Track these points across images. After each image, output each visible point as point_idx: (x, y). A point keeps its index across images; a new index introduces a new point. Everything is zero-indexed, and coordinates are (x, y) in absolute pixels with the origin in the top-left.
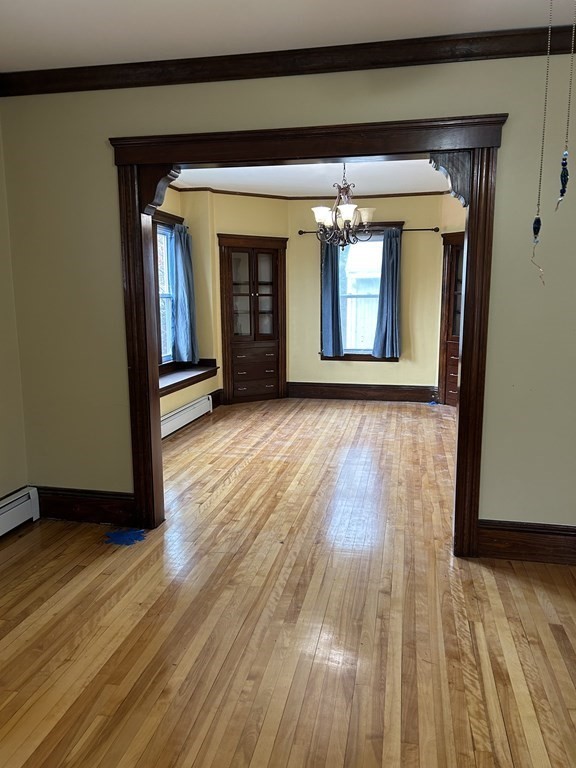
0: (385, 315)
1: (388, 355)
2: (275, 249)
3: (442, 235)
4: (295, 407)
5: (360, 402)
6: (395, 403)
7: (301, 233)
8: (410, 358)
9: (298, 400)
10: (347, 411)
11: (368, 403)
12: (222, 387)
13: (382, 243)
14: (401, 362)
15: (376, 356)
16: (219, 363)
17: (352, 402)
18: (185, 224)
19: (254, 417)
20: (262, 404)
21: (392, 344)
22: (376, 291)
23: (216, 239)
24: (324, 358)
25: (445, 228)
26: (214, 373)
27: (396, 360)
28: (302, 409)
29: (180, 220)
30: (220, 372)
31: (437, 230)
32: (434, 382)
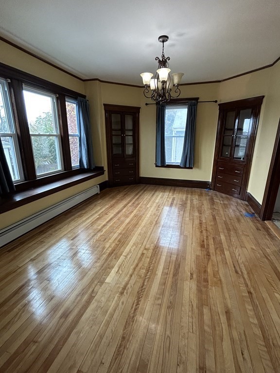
0: (187, 146)
1: (188, 166)
2: (134, 112)
3: (219, 105)
4: (141, 190)
5: (173, 188)
6: (189, 189)
7: (147, 104)
8: (198, 167)
9: (144, 185)
10: (166, 194)
11: (177, 188)
12: (107, 179)
13: (187, 109)
14: (193, 169)
15: (182, 166)
16: (106, 168)
17: (170, 187)
18: (87, 98)
19: (119, 197)
20: (127, 187)
21: (190, 159)
22: (184, 135)
23: (103, 107)
24: (157, 166)
25: (220, 101)
26: (103, 173)
27: (192, 168)
28: (145, 191)
29: (84, 97)
30: (106, 173)
31: (216, 102)
32: (209, 179)
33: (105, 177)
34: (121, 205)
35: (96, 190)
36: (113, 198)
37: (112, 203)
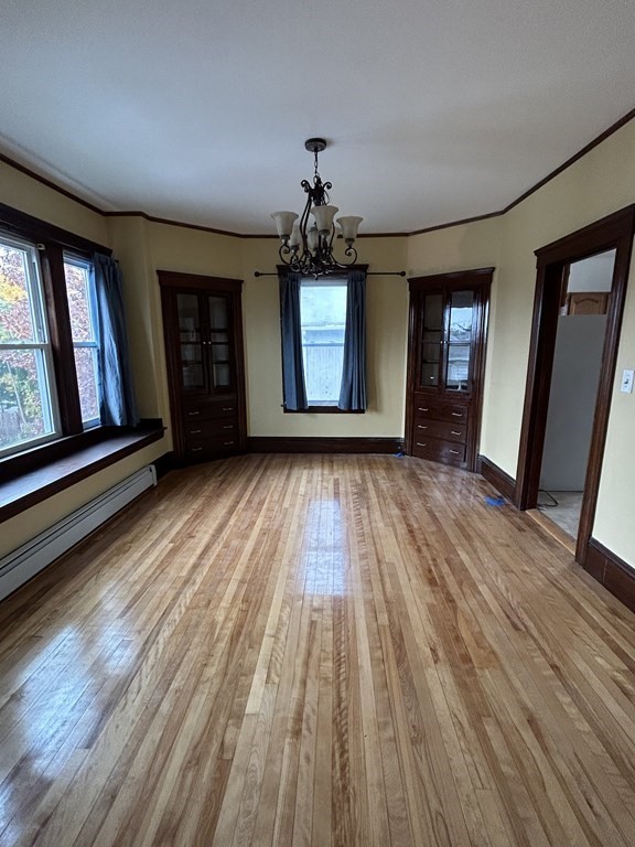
0: (351, 365)
1: (355, 407)
2: (230, 292)
3: (408, 280)
4: (258, 467)
5: (327, 457)
6: (362, 456)
7: (257, 274)
8: (376, 409)
9: (260, 456)
10: (316, 472)
11: (335, 457)
12: (171, 449)
13: (346, 288)
14: (366, 414)
15: (342, 408)
16: (167, 423)
17: (318, 457)
18: (115, 256)
19: (209, 489)
20: (221, 465)
21: (359, 395)
22: (342, 340)
23: (156, 278)
24: (286, 411)
25: (411, 273)
26: (160, 435)
27: (363, 412)
28: (266, 469)
29: (108, 252)
30: (168, 433)
31: (403, 274)
32: (400, 433)
33: (165, 445)
34: (220, 510)
35: (148, 479)
36: (194, 493)
37: (196, 505)
